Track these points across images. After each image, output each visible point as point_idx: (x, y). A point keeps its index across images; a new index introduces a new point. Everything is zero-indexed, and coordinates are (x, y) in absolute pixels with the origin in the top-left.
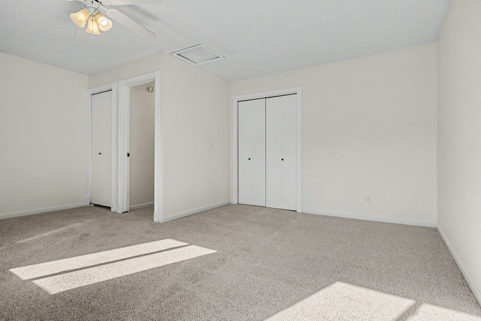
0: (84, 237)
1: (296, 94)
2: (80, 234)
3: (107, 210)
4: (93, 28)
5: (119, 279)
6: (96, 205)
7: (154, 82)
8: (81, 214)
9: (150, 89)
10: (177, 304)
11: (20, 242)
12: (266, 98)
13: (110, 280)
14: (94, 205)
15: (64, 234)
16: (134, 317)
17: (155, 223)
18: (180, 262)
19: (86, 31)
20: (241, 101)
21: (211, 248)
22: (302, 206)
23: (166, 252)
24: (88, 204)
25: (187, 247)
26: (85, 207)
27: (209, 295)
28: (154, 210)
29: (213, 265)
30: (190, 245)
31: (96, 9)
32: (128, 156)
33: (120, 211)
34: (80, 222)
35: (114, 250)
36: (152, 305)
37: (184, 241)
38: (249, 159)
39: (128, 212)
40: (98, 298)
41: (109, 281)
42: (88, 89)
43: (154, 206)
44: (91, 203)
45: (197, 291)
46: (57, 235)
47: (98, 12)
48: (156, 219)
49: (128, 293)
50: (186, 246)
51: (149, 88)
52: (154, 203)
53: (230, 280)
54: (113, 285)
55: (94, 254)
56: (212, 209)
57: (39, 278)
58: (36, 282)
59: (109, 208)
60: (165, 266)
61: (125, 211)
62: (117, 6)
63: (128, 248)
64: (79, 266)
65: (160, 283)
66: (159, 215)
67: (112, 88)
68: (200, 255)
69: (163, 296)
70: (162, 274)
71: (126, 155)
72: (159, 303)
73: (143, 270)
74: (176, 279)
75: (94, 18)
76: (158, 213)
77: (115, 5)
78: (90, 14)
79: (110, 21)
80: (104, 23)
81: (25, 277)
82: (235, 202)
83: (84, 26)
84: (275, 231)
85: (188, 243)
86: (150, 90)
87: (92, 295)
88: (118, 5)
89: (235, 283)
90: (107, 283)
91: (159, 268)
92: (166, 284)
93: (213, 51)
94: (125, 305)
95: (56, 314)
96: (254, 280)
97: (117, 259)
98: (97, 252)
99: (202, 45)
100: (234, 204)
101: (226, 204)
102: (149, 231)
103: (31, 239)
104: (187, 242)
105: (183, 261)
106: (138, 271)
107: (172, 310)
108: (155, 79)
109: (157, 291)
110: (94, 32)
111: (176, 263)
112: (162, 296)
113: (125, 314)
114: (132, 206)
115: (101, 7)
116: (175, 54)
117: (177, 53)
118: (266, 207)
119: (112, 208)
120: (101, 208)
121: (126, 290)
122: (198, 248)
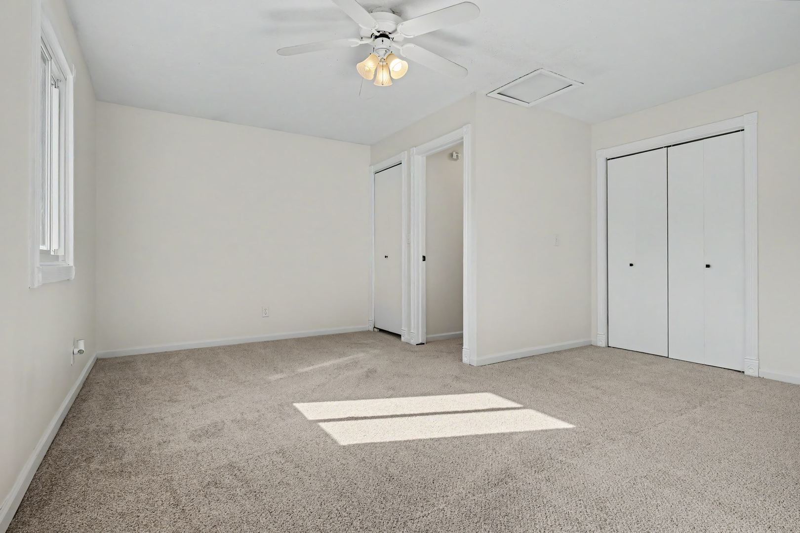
0: (370, 374)
1: (743, 130)
2: (366, 369)
3: (396, 338)
4: (383, 77)
5: (422, 442)
6: (381, 330)
7: (462, 144)
8: (365, 342)
9: (455, 155)
10: (512, 501)
11: (300, 370)
12: (667, 147)
13: (410, 441)
14: (378, 330)
15: (347, 367)
16: (447, 503)
17: (464, 364)
18: (512, 434)
19: (374, 84)
20: (612, 159)
21: (564, 420)
22: (759, 363)
23: (486, 413)
24: (371, 328)
25: (520, 410)
26: (369, 332)
27: (566, 499)
28: (462, 344)
29: (570, 450)
30: (524, 408)
31: (387, 50)
32: (423, 260)
33: (414, 342)
34: (364, 352)
35: (410, 398)
36: (472, 492)
37: (514, 401)
38: (631, 265)
39: (424, 344)
40: (397, 464)
41: (408, 442)
42: (370, 166)
43: (462, 337)
44: (375, 327)
45: (544, 489)
46: (339, 368)
47: (390, 53)
48: (465, 359)
49: (436, 466)
50: (518, 408)
51: (453, 154)
52: (462, 334)
53: (604, 481)
54: (414, 450)
55: (384, 399)
56: (559, 352)
57: (325, 421)
58: (322, 425)
59: (399, 336)
60: (485, 435)
61: (420, 342)
62: (415, 38)
63: (428, 397)
64: (369, 413)
65: (481, 460)
66: (470, 354)
67: (401, 161)
68: (544, 428)
69: (489, 482)
70: (483, 447)
71: (421, 259)
72: (483, 491)
73: (453, 435)
74: (506, 460)
75: (385, 63)
76: (468, 351)
77: (412, 37)
78: (380, 58)
79: (405, 63)
80: (398, 66)
81: (311, 417)
82: (602, 343)
83: (372, 77)
84: (695, 407)
85: (521, 404)
86: (454, 157)
87: (388, 458)
88: (416, 36)
89: (616, 490)
90: (407, 445)
91: (477, 436)
92: (492, 465)
93: (559, 77)
94: (433, 483)
95: (348, 473)
96: (654, 493)
97: (416, 413)
98: (389, 397)
99: (541, 70)
100: (599, 347)
101: (584, 345)
102: (456, 377)
103: (311, 368)
104: (518, 402)
105: (516, 433)
106: (446, 436)
107: (504, 508)
108: (463, 138)
109: (479, 473)
110: (384, 84)
111: (504, 434)
112: (487, 482)
113: (434, 496)
114: (429, 336)
115: (394, 44)
116: (494, 95)
117: (498, 91)
118: (668, 357)
119: (402, 337)
120: (389, 336)
121: (432, 460)
122: (540, 415)
